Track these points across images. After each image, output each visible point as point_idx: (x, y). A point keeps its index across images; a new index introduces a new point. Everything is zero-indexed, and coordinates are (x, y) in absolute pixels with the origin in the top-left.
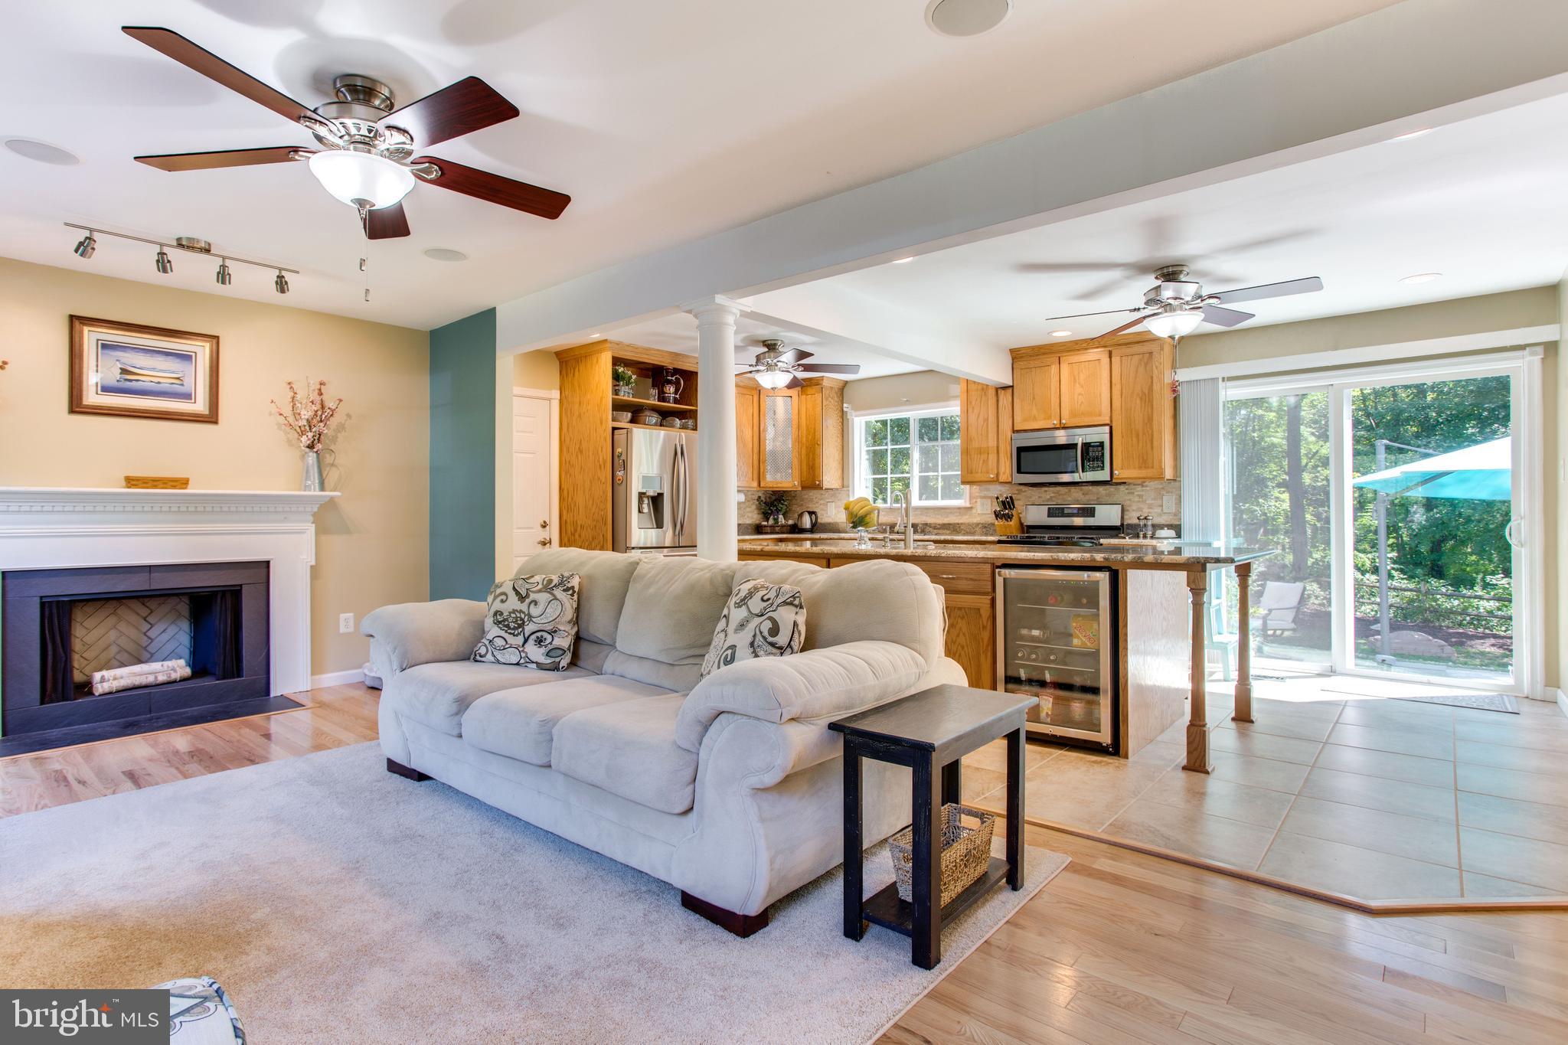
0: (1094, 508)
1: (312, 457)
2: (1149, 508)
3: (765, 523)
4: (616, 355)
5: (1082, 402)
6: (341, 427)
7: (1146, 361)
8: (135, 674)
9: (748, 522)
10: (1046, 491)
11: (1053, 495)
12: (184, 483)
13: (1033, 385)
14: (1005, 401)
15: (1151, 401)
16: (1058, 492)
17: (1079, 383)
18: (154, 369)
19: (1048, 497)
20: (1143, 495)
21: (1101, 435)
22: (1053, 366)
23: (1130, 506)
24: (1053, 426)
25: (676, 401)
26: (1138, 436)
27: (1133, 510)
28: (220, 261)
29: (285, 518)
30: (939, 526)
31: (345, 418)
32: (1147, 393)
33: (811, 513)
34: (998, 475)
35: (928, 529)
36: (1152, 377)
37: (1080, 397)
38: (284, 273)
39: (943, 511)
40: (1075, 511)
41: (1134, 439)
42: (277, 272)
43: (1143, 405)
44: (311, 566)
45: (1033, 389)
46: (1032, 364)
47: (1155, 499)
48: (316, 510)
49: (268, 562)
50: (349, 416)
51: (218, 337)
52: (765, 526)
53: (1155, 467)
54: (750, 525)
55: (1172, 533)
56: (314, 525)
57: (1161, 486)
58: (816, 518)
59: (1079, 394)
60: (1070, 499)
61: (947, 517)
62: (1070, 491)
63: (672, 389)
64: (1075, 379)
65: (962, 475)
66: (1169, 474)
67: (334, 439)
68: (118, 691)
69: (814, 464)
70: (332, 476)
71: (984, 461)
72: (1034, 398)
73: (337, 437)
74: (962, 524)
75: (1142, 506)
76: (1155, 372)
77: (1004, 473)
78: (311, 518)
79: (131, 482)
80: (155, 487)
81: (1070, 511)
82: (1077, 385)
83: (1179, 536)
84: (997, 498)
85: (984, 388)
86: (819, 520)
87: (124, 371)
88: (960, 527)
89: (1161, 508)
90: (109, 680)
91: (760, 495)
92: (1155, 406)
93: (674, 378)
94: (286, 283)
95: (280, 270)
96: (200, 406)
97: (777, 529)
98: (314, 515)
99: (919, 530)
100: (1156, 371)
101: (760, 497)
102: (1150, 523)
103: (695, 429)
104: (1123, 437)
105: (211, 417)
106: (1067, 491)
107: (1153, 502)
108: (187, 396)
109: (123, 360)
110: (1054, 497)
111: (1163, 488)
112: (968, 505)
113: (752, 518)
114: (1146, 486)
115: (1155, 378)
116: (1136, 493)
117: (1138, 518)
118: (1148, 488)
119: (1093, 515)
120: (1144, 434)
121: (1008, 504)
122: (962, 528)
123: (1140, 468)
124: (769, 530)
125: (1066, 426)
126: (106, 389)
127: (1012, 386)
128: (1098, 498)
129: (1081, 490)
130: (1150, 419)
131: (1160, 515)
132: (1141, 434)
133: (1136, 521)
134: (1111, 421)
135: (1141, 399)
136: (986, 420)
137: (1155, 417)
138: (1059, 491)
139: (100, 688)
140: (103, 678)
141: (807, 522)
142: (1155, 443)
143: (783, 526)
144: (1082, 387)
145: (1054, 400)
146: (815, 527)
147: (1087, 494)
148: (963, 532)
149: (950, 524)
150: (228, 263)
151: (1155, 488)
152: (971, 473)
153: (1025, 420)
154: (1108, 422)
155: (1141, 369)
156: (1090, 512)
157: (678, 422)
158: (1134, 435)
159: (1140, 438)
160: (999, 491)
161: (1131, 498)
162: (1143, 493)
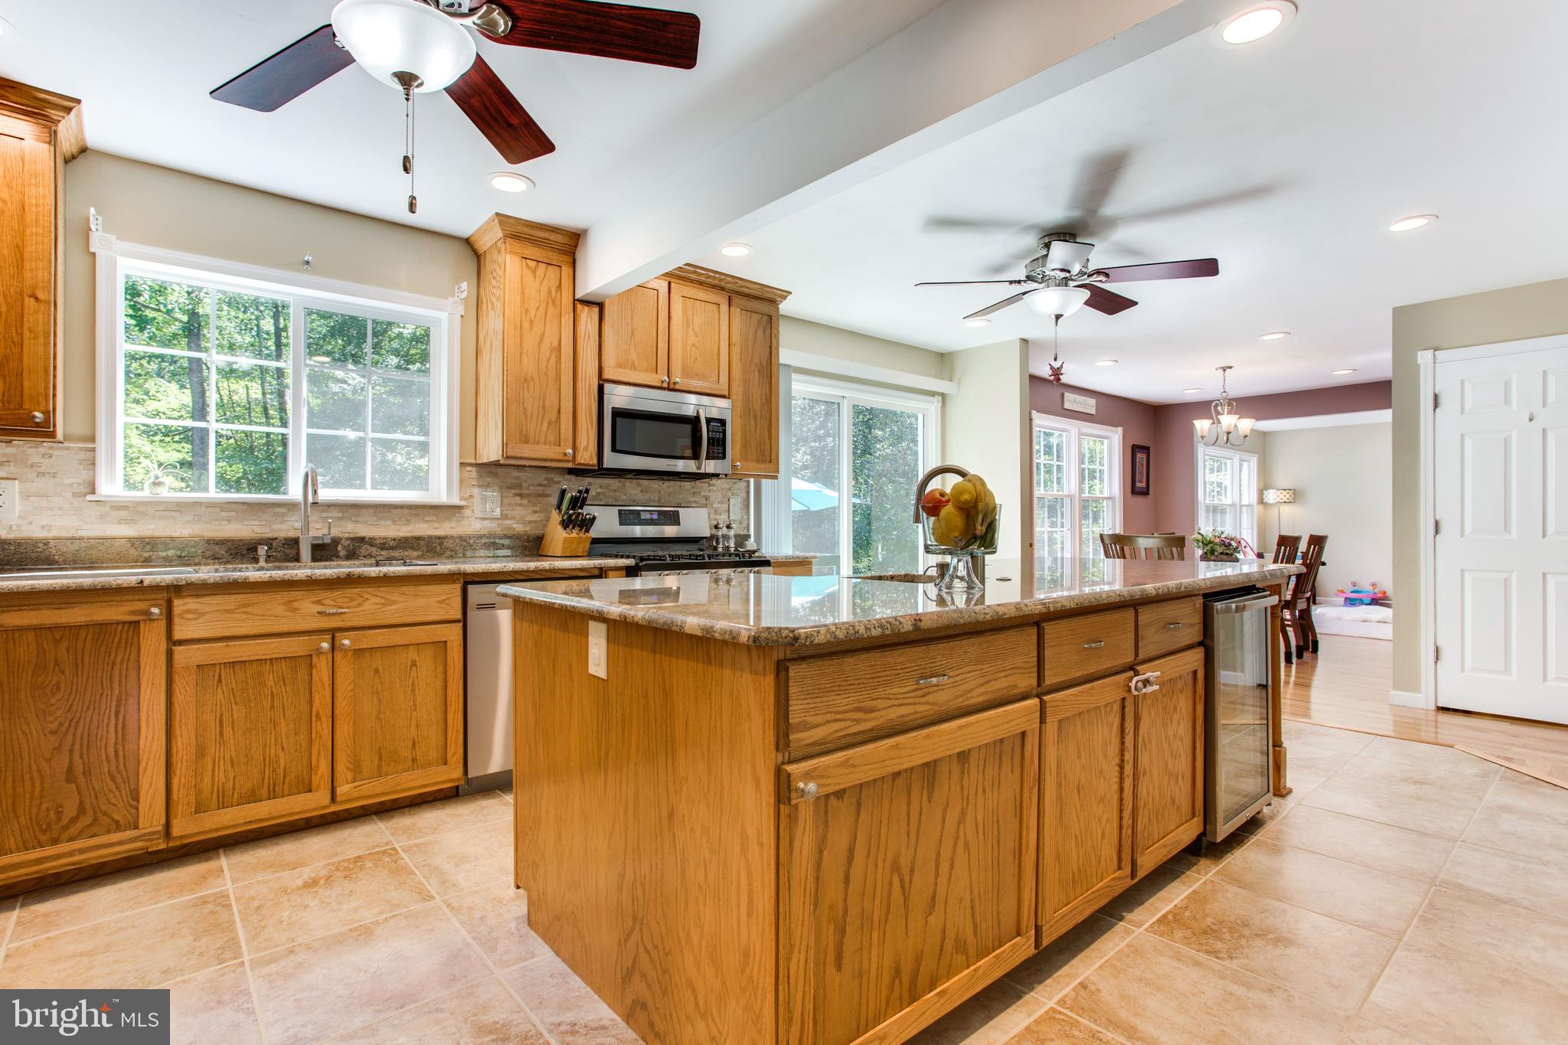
0: (673, 511)
2: (715, 514)
5: (696, 359)
7: (764, 324)
11: (600, 490)
13: (633, 312)
14: (589, 326)
15: (769, 377)
16: (607, 487)
17: (693, 330)
20: (709, 497)
21: (723, 410)
24: (659, 385)
26: (755, 419)
30: (392, 543)
32: (765, 365)
36: (771, 347)
37: (694, 349)
39: (394, 511)
40: (654, 516)
43: (761, 380)
45: (632, 319)
47: (721, 502)
57: (728, 486)
59: (693, 345)
60: (624, 497)
61: (408, 522)
62: (625, 486)
64: (688, 322)
72: (633, 334)
74: (446, 537)
77: (585, 448)
81: (648, 516)
82: (691, 332)
88: (441, 544)
89: (727, 514)
99: (342, 553)
104: (741, 417)
106: (620, 485)
107: (719, 505)
110: (602, 493)
111: (729, 489)
112: (454, 502)
114: (714, 485)
116: (702, 494)
118: (714, 488)
119: (678, 521)
122: (446, 544)
123: (758, 461)
125: (677, 387)
127: (603, 306)
128: (660, 499)
129: (639, 485)
130: (768, 399)
134: (729, 393)
135: (759, 372)
136: (556, 351)
138: (609, 484)
144: (697, 336)
145: (662, 345)
147: (646, 491)
148: (448, 553)
149: (418, 538)
151: (722, 489)
152: (526, 442)
153: (620, 366)
154: (725, 393)
155: (760, 334)
156: (674, 519)
158: (752, 418)
159: (758, 422)
160: (516, 478)
161: (697, 499)
162: (710, 494)
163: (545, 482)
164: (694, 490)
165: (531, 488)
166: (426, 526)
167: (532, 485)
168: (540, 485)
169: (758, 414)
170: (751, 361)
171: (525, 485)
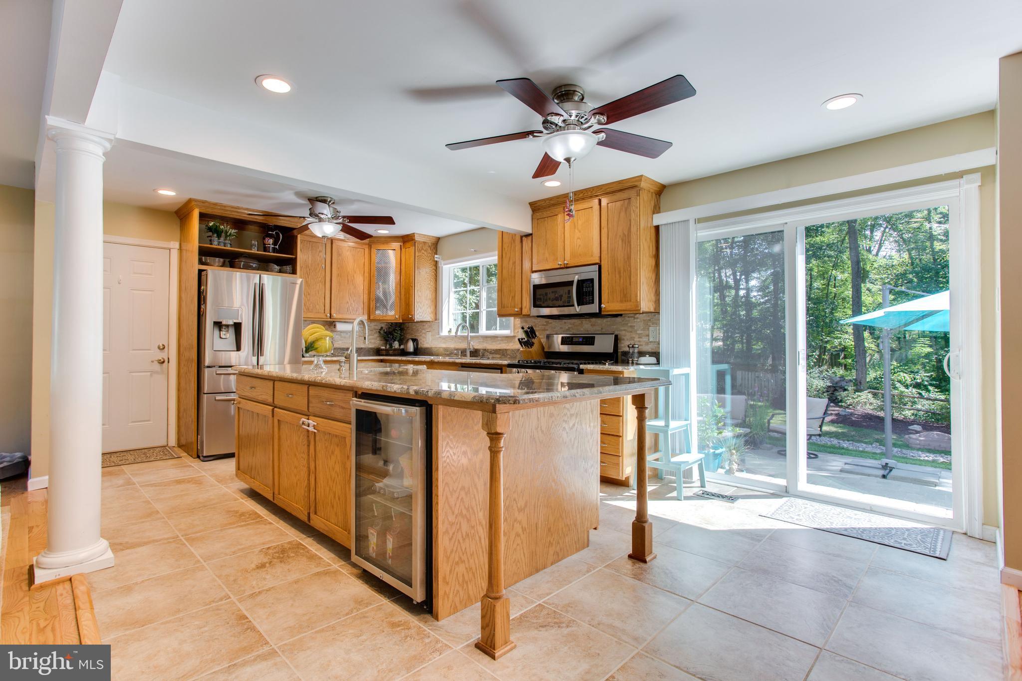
0: (594, 337)
2: (639, 338)
3: (383, 348)
4: (203, 211)
5: (580, 245)
7: (626, 206)
9: (370, 346)
10: (565, 323)
11: (570, 326)
13: (546, 232)
14: (527, 247)
15: (629, 242)
19: (567, 328)
20: (634, 326)
21: (591, 273)
22: (559, 215)
23: (625, 336)
24: (559, 267)
25: (274, 250)
26: (620, 273)
27: (627, 340)
30: (493, 351)
32: (626, 234)
33: (414, 340)
34: (521, 309)
35: (486, 354)
36: (630, 220)
37: (578, 240)
39: (496, 339)
40: (581, 340)
41: (617, 276)
43: (624, 245)
45: (546, 235)
46: (545, 214)
47: (643, 330)
52: (383, 350)
53: (632, 300)
54: (371, 348)
55: (653, 360)
57: (648, 318)
58: (417, 344)
59: (578, 238)
60: (582, 329)
61: (500, 344)
63: (271, 241)
64: (575, 225)
65: (498, 310)
66: (646, 305)
69: (409, 302)
71: (512, 297)
72: (546, 244)
74: (508, 349)
75: (634, 336)
76: (633, 216)
77: (526, 307)
81: (576, 340)
82: (576, 231)
83: (658, 363)
84: (523, 328)
85: (513, 236)
86: (419, 346)
88: (506, 353)
89: (648, 337)
91: (383, 326)
92: (632, 247)
93: (274, 233)
97: (391, 352)
99: (481, 355)
100: (633, 214)
101: (382, 328)
102: (636, 351)
103: (294, 272)
104: (609, 274)
106: (580, 322)
107: (642, 332)
111: (650, 320)
112: (512, 334)
113: (375, 343)
114: (637, 318)
115: (632, 221)
116: (629, 325)
117: (629, 347)
118: (638, 320)
119: (592, 344)
120: (624, 271)
121: (531, 333)
123: (621, 301)
124: (384, 352)
125: (568, 266)
127: (531, 234)
128: (602, 329)
130: (629, 258)
131: (647, 344)
132: (622, 272)
133: (627, 349)
134: (601, 261)
135: (622, 241)
136: (514, 263)
137: (632, 256)
138: (575, 322)
141: (411, 347)
142: (632, 279)
143: (395, 350)
144: (580, 232)
145: (560, 244)
146: (417, 351)
147: (594, 325)
148: (508, 356)
149: (500, 350)
151: (644, 320)
152: (504, 307)
153: (540, 262)
154: (598, 261)
155: (623, 214)
156: (590, 341)
157: (277, 268)
158: (617, 273)
159: (622, 274)
160: (534, 322)
161: (626, 328)
162: (634, 324)
163: (545, 324)
164: (623, 323)
165: (540, 327)
166: (504, 345)
167: (541, 325)
168: (543, 325)
169: (622, 269)
170: (616, 235)
171: (537, 325)
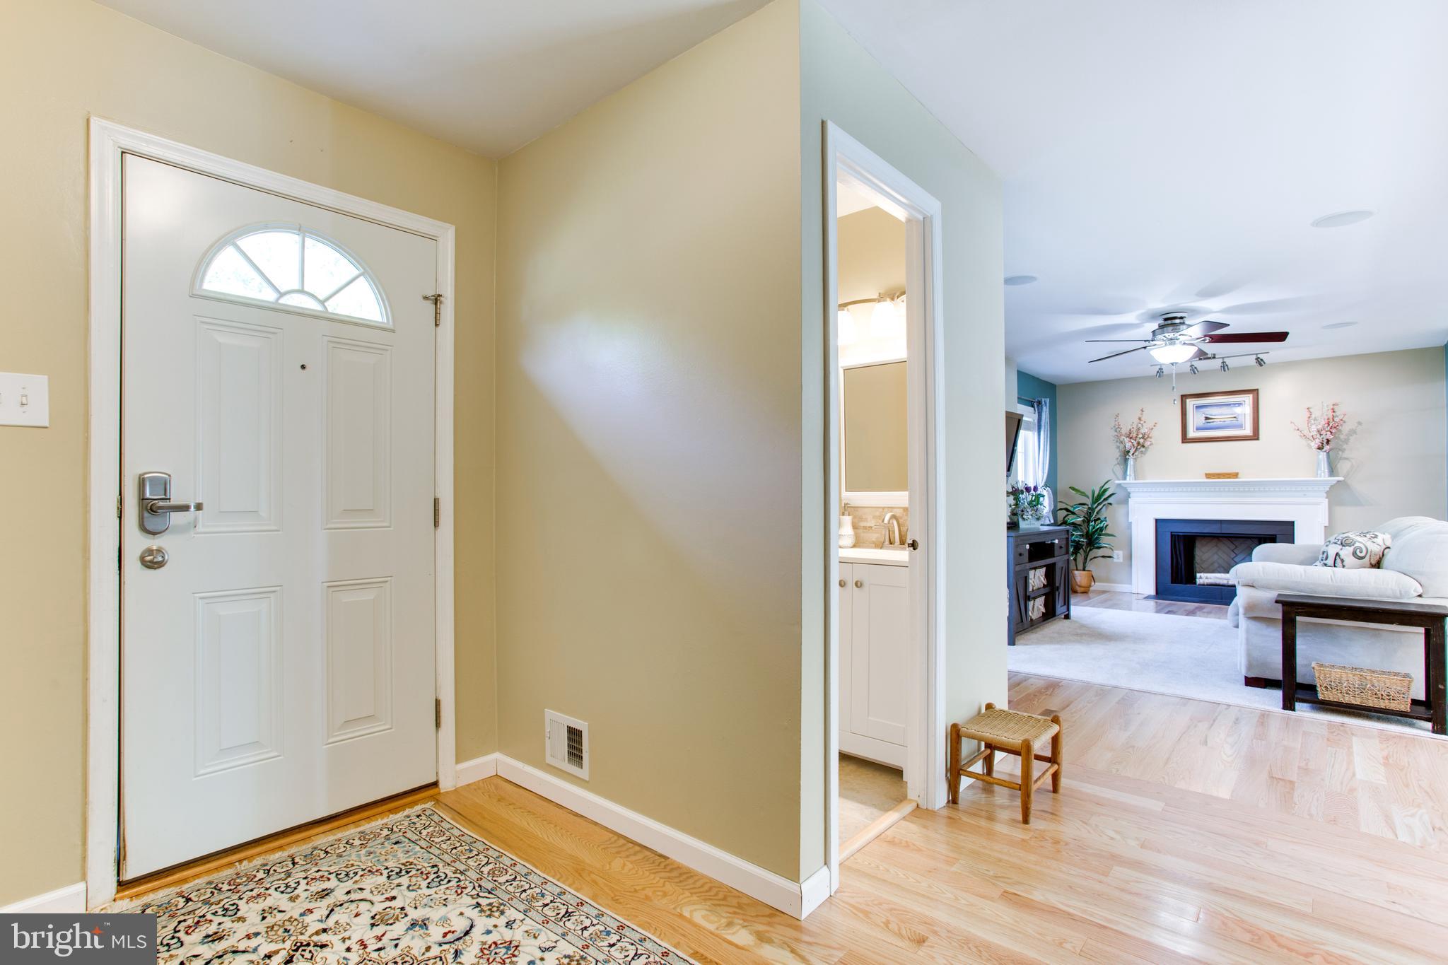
1: (1322, 455)
6: (1353, 432)
8: (1217, 578)
12: (1236, 475)
18: (1221, 415)
28: (1221, 360)
29: (1305, 495)
31: (1356, 425)
38: (1259, 356)
42: (1255, 357)
44: (1325, 527)
48: (1328, 489)
49: (1293, 522)
50: (1360, 423)
51: (1257, 390)
56: (1327, 500)
67: (1346, 441)
68: (1207, 585)
70: (1343, 467)
73: (1349, 439)
78: (1325, 495)
79: (1208, 476)
80: (1219, 478)
87: (1207, 418)
90: (1203, 578)
94: (1262, 360)
95: (1257, 354)
96: (1248, 431)
98: (1327, 492)
105: (1255, 436)
108: (1240, 426)
109: (1207, 413)
126: (1198, 429)
139: (1199, 581)
140: (1201, 577)
150: (1225, 360)
